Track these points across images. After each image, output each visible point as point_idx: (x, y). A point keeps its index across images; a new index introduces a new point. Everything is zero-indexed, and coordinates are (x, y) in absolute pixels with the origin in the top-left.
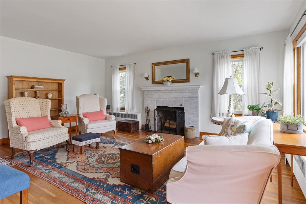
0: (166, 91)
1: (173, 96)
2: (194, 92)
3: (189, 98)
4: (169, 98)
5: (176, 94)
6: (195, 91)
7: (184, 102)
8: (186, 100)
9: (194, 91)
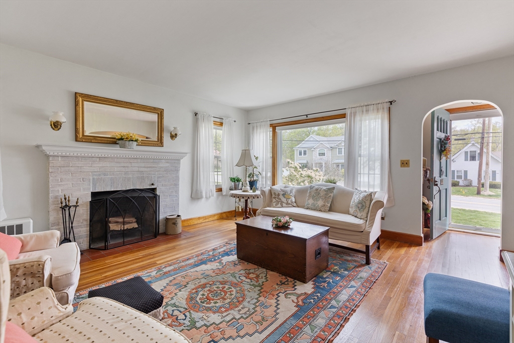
0: (123, 160)
1: (137, 169)
2: (175, 163)
3: (165, 172)
4: (126, 173)
5: (143, 165)
6: (176, 161)
7: (156, 179)
8: (161, 175)
9: (174, 161)
